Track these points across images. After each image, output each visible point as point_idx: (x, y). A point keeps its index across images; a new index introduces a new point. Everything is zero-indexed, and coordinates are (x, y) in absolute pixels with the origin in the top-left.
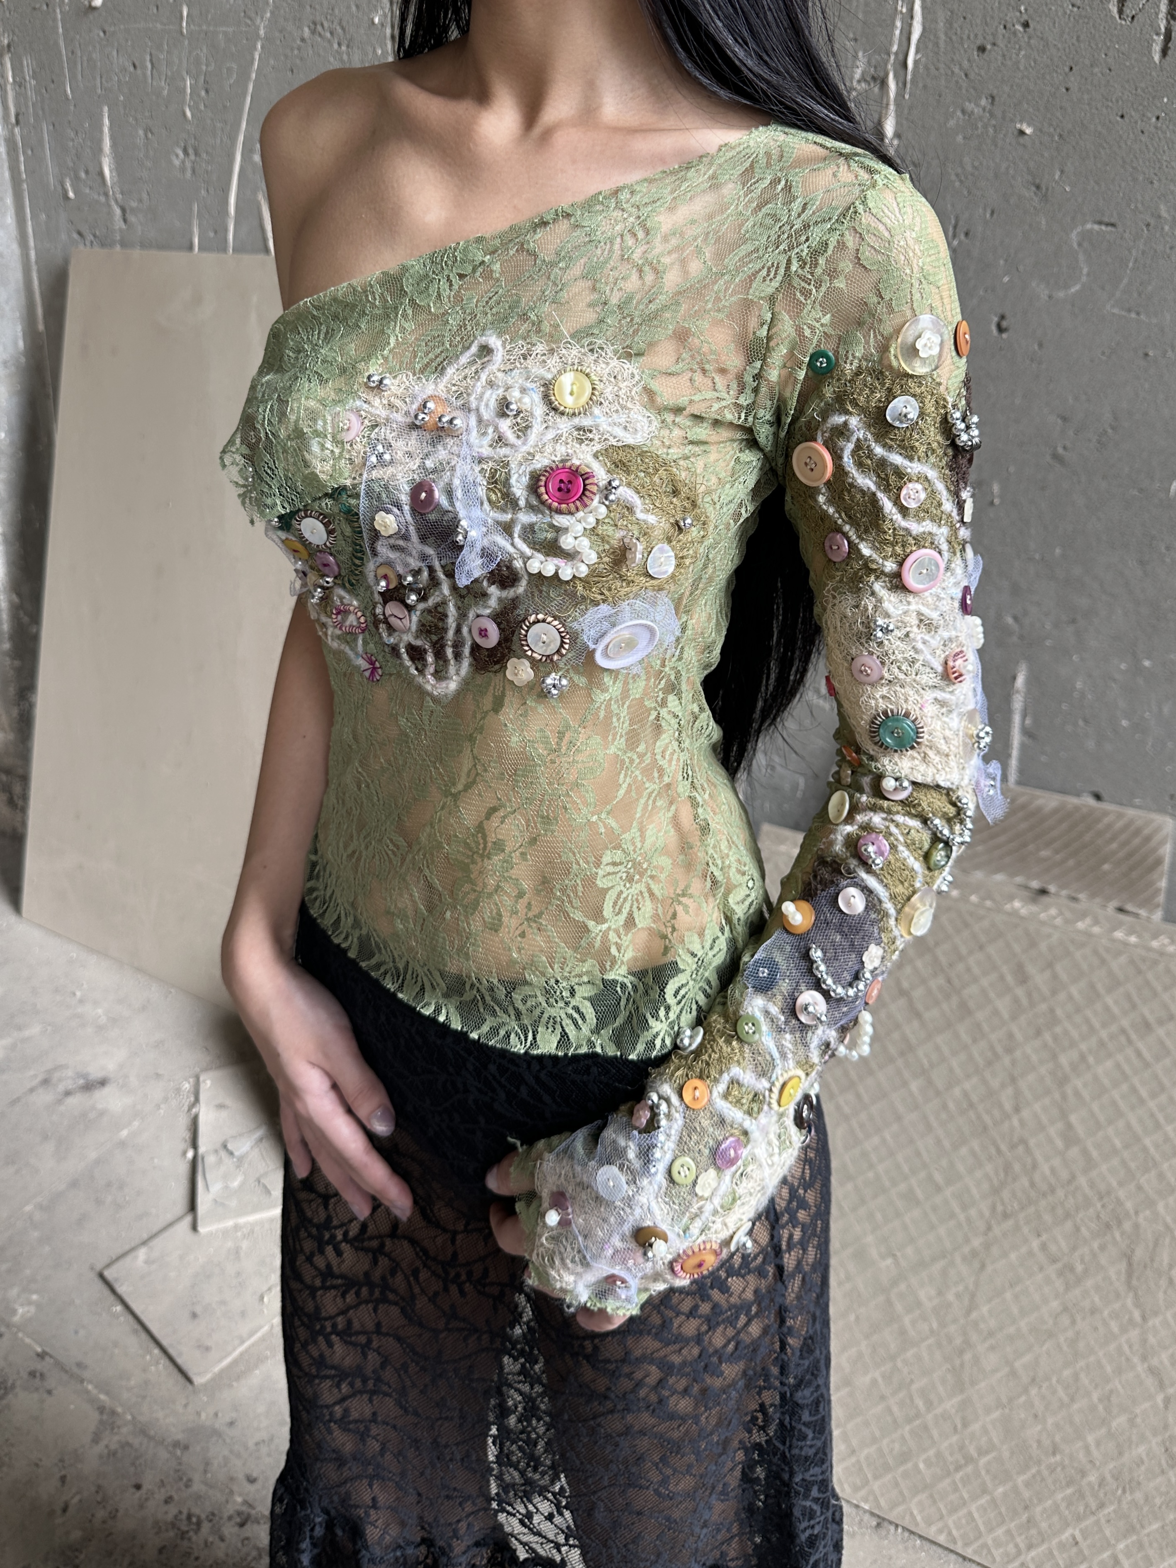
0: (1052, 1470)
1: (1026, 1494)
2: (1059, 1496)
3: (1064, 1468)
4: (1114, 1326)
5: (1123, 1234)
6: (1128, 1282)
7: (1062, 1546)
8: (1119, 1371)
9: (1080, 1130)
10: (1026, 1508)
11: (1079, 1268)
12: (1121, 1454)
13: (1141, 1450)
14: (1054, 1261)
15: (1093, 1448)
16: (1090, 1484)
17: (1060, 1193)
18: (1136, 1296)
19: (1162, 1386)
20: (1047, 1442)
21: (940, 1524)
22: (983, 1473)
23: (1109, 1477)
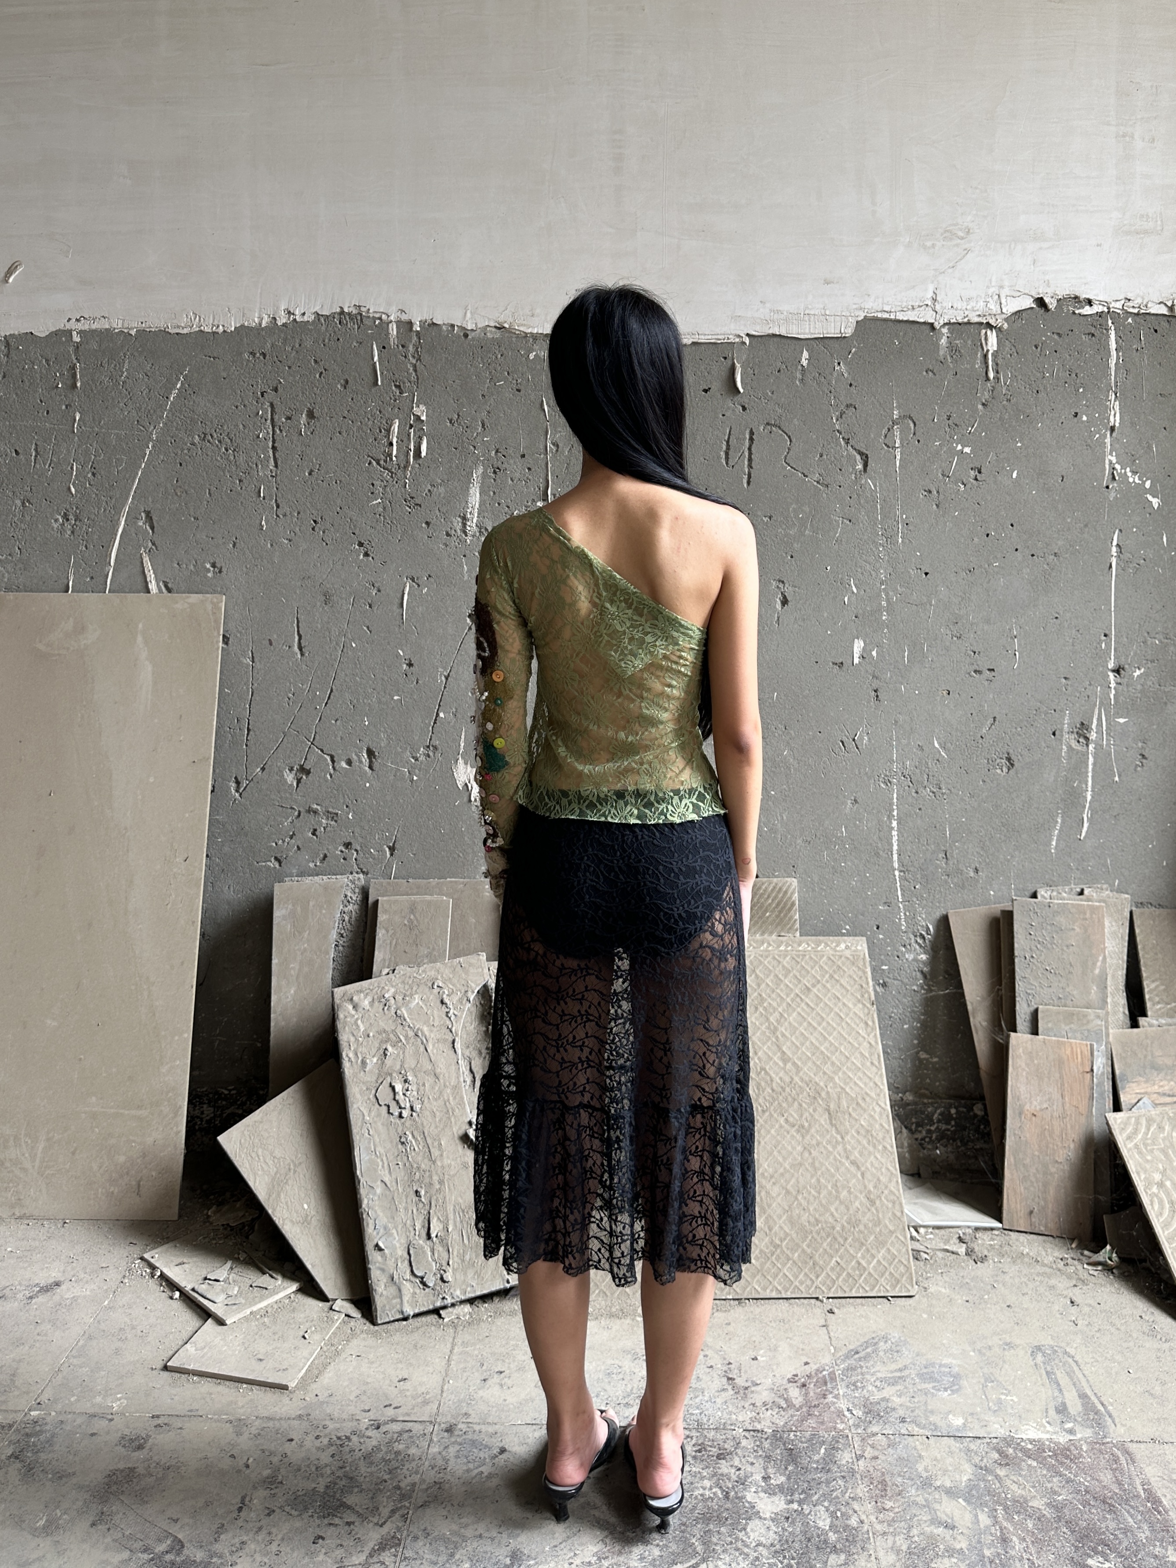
0: (818, 1233)
1: (809, 1251)
2: (825, 1244)
3: (823, 1229)
4: (830, 1148)
5: (823, 1099)
6: (831, 1124)
7: (832, 1269)
8: (838, 1169)
9: (789, 1053)
10: (811, 1258)
11: (806, 1124)
12: (848, 1210)
13: (857, 1204)
14: (794, 1126)
15: (835, 1213)
16: (838, 1232)
17: (788, 1089)
18: (836, 1129)
19: (858, 1168)
20: (812, 1220)
21: (771, 1287)
22: (785, 1250)
23: (845, 1224)
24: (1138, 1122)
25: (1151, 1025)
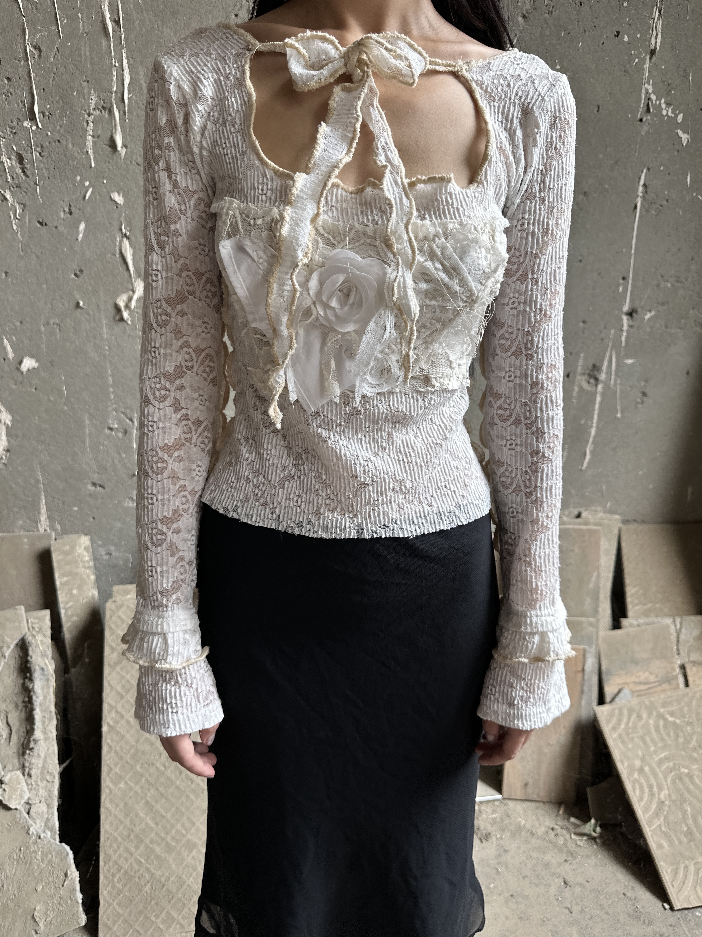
24: (621, 713)
25: (631, 625)
